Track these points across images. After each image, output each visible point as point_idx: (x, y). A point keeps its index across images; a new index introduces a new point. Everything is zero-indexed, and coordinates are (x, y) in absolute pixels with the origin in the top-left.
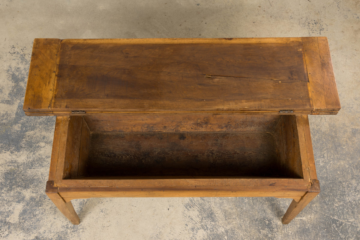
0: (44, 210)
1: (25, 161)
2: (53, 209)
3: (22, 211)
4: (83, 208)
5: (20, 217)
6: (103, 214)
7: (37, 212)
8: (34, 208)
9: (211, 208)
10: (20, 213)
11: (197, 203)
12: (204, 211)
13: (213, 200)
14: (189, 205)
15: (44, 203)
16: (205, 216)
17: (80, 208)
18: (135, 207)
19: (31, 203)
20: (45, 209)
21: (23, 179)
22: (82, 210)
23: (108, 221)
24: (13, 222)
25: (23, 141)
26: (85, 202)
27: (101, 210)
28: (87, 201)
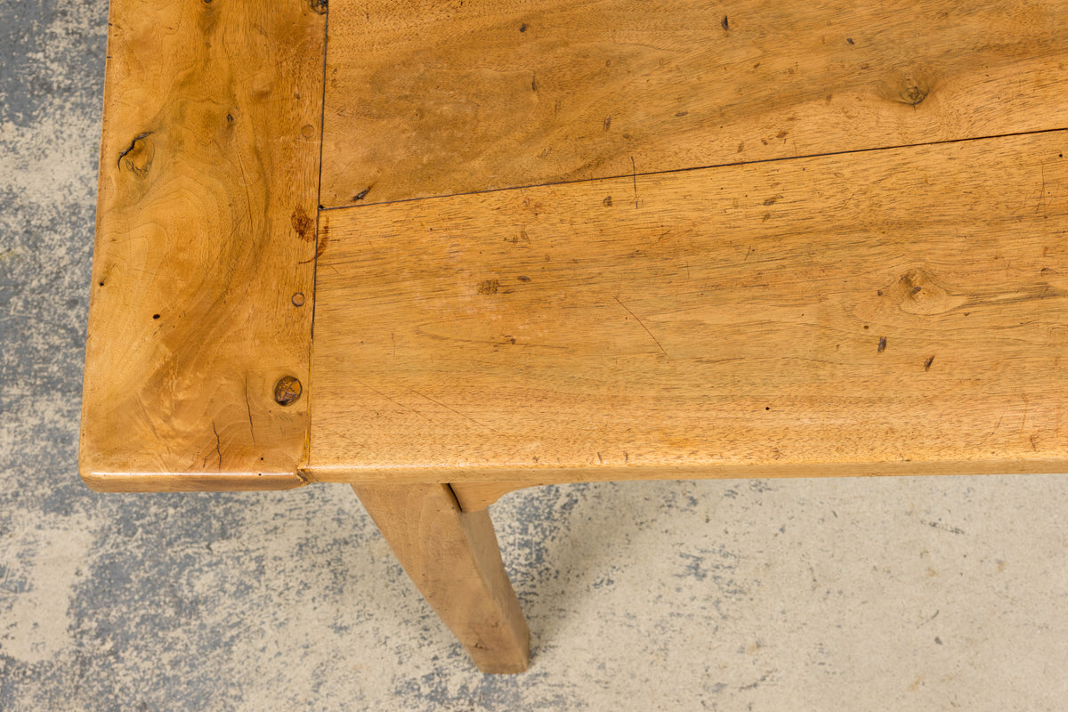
0: (253, 566)
1: (80, 193)
2: (321, 560)
3: (87, 573)
4: (548, 544)
5: (80, 616)
6: (703, 588)
7: (204, 584)
8: (179, 551)
10: (75, 587)
15: (247, 514)
17: (527, 544)
18: (957, 531)
19: (153, 509)
20: (259, 559)
21: (73, 331)
22: (539, 559)
23: (751, 641)
24: (32, 659)
25: (53, 36)
26: (563, 500)
27: (689, 562)
28: (577, 495)
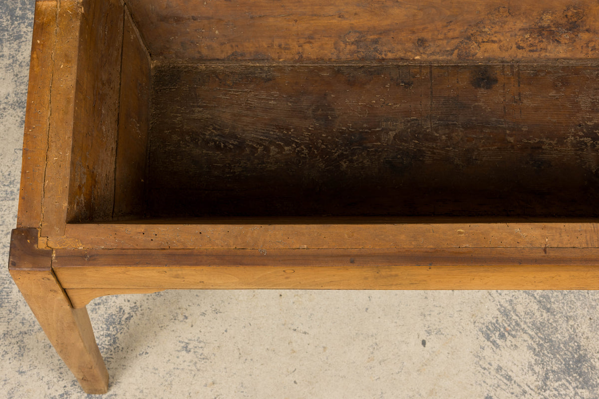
2: (14, 341)
4: (119, 335)
6: (189, 357)
9: (577, 339)
11: (525, 323)
12: (554, 349)
13: (585, 312)
14: (496, 329)
16: (555, 368)
17: (109, 335)
18: (305, 333)
22: (114, 342)
23: (210, 381)
26: (126, 316)
27: (183, 345)
28: (133, 314)
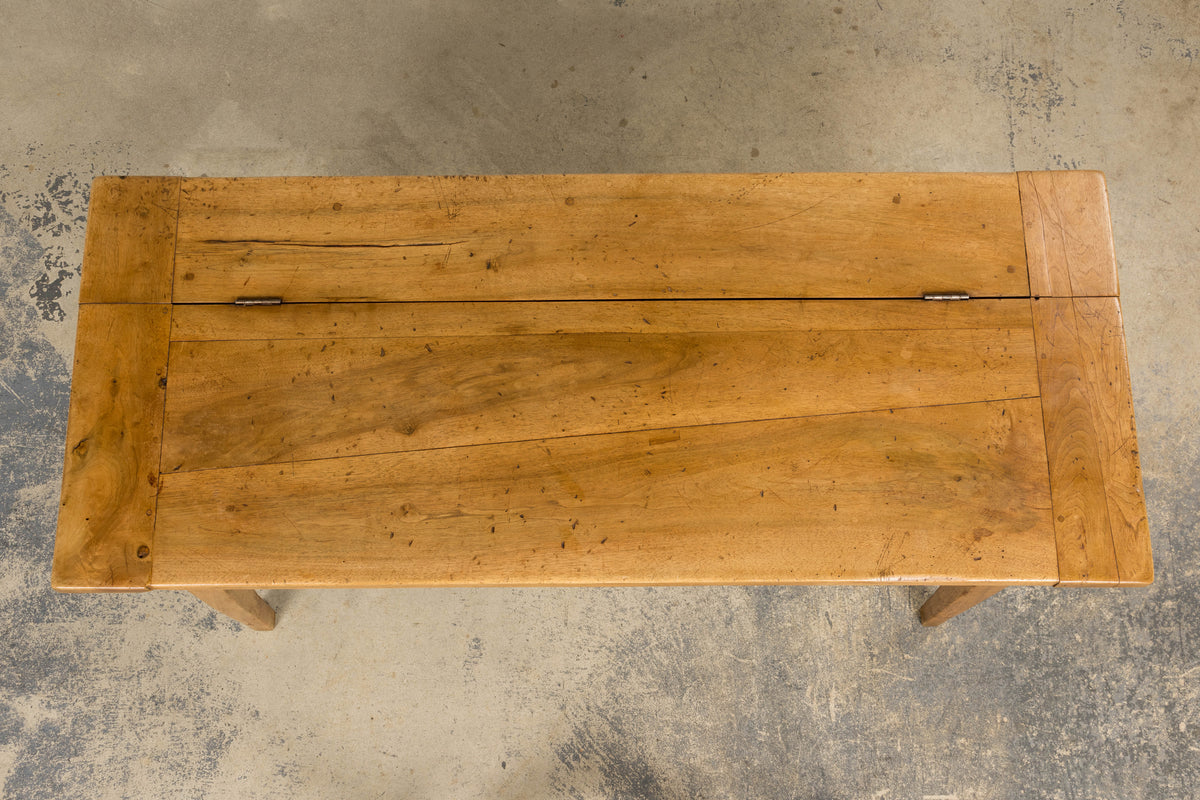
0: (88, 769)
1: (19, 594)
2: (119, 766)
3: (13, 772)
4: (219, 760)
5: (9, 792)
6: (284, 780)
7: (66, 777)
8: (56, 762)
9: (645, 760)
10: (7, 778)
11: (598, 744)
12: (623, 771)
13: (653, 734)
14: (571, 750)
15: (87, 745)
16: (624, 789)
18: (395, 756)
19: (45, 742)
20: (91, 766)
21: (12, 658)
22: (214, 767)
25: (10, 520)
26: (226, 740)
27: (280, 768)
28: (233, 738)
